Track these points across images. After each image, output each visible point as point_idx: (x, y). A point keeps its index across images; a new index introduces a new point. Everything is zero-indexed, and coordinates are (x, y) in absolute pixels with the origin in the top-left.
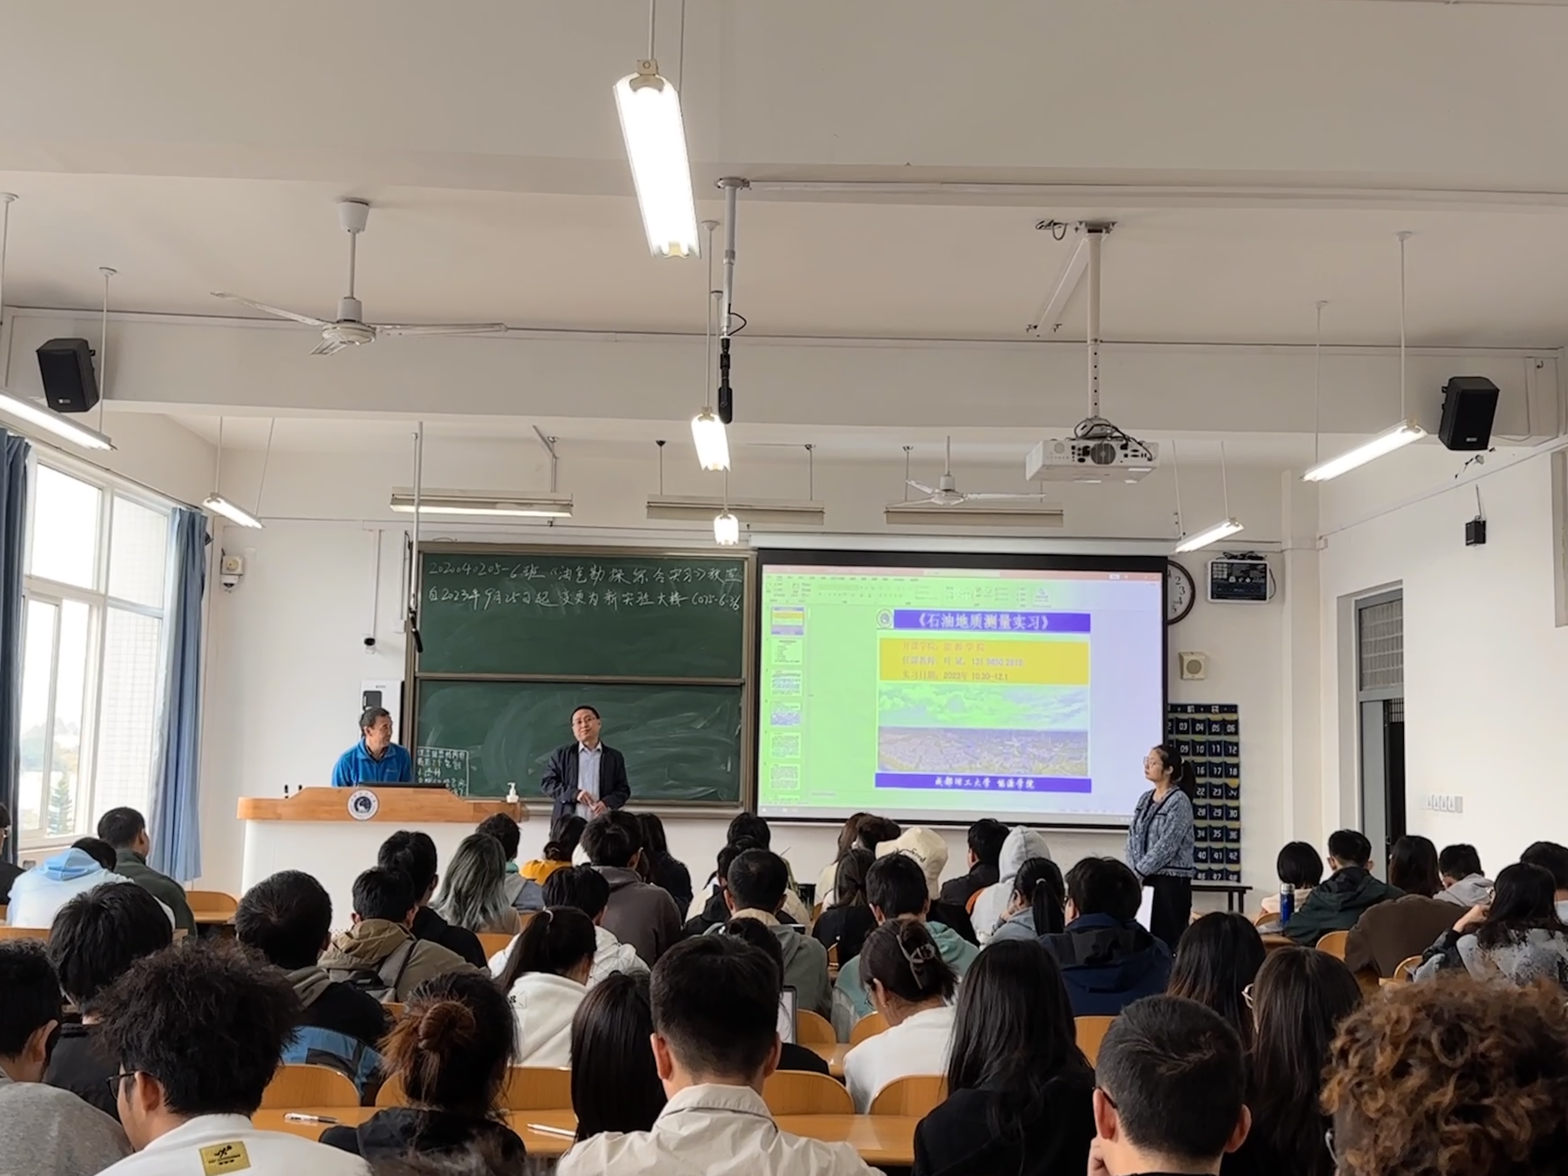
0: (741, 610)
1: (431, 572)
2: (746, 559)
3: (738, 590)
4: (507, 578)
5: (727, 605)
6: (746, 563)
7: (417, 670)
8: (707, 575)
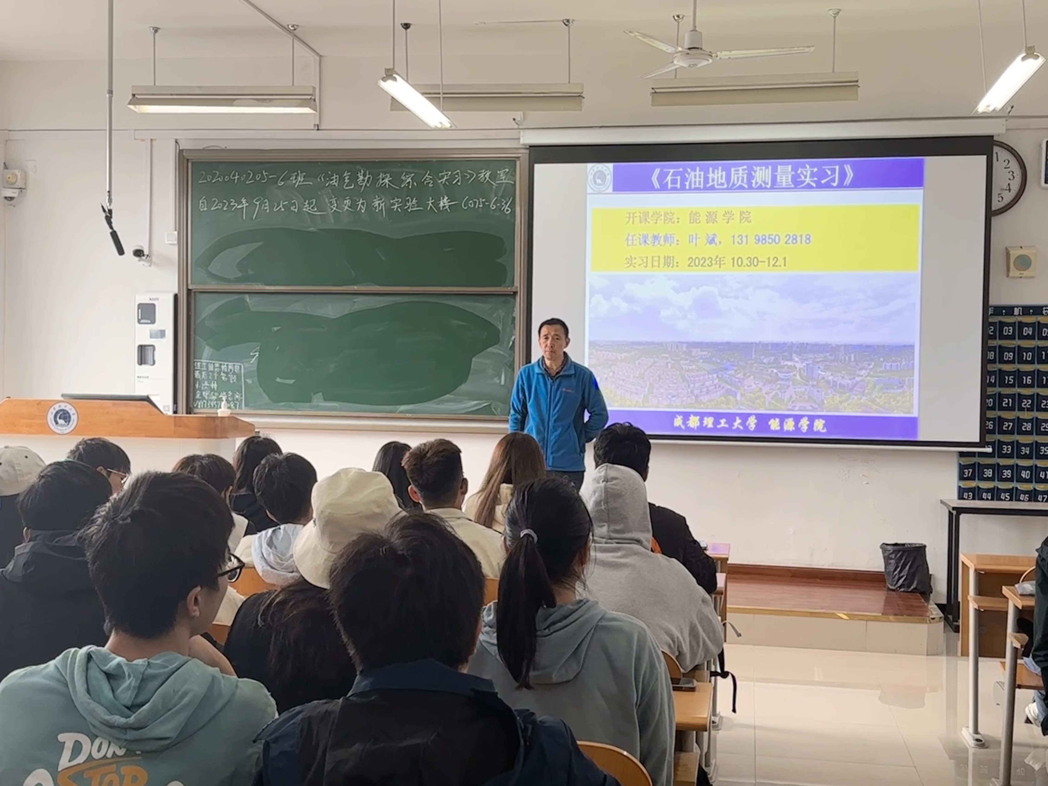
0: (513, 213)
1: (200, 182)
2: (519, 157)
3: (510, 192)
4: (276, 186)
5: (499, 209)
6: (518, 163)
7: (189, 282)
8: (477, 177)
